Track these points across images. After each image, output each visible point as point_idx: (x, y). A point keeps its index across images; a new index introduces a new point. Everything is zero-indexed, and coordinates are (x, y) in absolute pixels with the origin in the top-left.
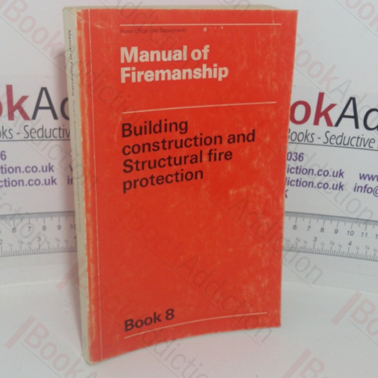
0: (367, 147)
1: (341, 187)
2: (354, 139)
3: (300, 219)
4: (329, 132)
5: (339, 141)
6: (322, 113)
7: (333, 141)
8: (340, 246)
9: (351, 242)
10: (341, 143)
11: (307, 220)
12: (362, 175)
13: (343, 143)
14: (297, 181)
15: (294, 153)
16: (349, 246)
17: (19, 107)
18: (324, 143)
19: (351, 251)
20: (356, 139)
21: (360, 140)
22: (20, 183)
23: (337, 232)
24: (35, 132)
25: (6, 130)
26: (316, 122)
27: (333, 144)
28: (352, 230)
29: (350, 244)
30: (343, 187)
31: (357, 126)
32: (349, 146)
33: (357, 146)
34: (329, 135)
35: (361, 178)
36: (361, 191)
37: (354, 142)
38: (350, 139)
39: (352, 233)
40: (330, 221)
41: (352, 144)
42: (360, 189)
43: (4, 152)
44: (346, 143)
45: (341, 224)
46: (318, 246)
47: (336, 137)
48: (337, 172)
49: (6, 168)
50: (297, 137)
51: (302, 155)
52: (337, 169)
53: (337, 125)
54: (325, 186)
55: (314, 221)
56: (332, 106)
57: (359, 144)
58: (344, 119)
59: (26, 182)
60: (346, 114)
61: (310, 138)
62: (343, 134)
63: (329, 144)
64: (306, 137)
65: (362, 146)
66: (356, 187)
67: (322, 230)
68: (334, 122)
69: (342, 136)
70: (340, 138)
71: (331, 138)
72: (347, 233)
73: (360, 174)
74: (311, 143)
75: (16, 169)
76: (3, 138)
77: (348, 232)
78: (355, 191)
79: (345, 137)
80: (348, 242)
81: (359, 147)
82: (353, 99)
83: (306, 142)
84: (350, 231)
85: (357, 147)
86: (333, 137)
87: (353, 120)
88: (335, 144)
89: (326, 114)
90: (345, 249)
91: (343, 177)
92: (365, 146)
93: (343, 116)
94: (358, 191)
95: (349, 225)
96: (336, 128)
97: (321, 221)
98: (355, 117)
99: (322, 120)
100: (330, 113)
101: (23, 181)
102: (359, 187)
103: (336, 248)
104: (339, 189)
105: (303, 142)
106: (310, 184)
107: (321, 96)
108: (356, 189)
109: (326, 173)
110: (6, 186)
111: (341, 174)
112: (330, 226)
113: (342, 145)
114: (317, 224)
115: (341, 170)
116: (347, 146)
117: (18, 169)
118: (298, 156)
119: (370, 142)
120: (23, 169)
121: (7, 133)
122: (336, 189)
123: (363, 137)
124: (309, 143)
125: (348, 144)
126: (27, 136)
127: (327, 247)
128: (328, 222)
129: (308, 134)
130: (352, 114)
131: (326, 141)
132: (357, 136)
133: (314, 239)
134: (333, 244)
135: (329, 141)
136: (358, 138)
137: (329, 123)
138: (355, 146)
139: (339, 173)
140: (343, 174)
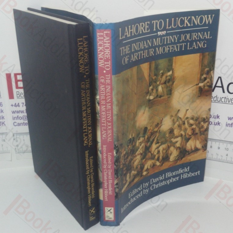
0: (230, 103)
2: (223, 98)
5: (215, 100)
7: (212, 99)
8: (222, 156)
9: (227, 154)
10: (216, 101)
12: (229, 118)
16: (227, 156)
19: (228, 159)
21: (226, 99)
23: (219, 148)
27: (212, 101)
28: (228, 147)
29: (227, 155)
30: (220, 124)
31: (224, 92)
32: (221, 102)
33: (225, 102)
35: (229, 119)
36: (230, 127)
37: (223, 100)
38: (221, 99)
39: (227, 149)
42: (229, 125)
44: (219, 100)
45: (221, 144)
48: (216, 116)
52: (216, 114)
54: (210, 123)
57: (226, 101)
58: (216, 88)
60: (217, 85)
62: (217, 95)
65: (228, 102)
66: (226, 124)
67: (211, 147)
69: (216, 97)
70: (215, 98)
72: (225, 149)
73: (228, 117)
77: (225, 148)
78: (226, 126)
79: (218, 97)
80: (226, 154)
81: (226, 103)
82: (220, 78)
84: (226, 148)
85: (225, 103)
86: (212, 97)
87: (221, 89)
90: (224, 158)
91: (219, 119)
92: (229, 102)
93: (215, 86)
94: (228, 126)
95: (225, 144)
98: (222, 87)
102: (228, 124)
103: (219, 157)
104: (218, 125)
108: (227, 125)
109: (210, 116)
111: (218, 117)
112: (215, 145)
113: (217, 101)
115: (218, 115)
116: (219, 102)
119: (232, 100)
122: (216, 125)
123: (228, 97)
125: (220, 101)
127: (215, 156)
128: (214, 143)
130: (220, 85)
133: (207, 152)
134: (218, 155)
136: (225, 98)
138: (224, 102)
139: (217, 116)
140: (219, 117)
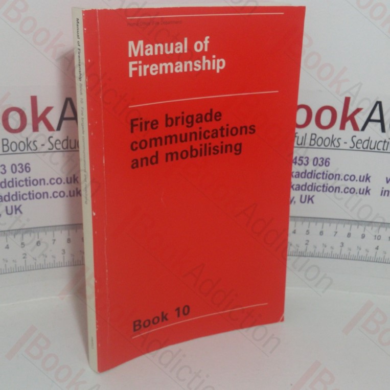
1: (368, 191)
2: (380, 143)
3: (326, 225)
4: (355, 136)
5: (365, 146)
6: (348, 118)
7: (360, 145)
8: (367, 251)
9: (378, 247)
10: (367, 147)
11: (334, 225)
13: (369, 147)
14: (324, 186)
15: (320, 159)
16: (376, 250)
17: (43, 118)
18: (350, 147)
19: (378, 256)
20: (383, 143)
21: (386, 144)
22: (44, 195)
23: (364, 236)
24: (60, 143)
25: (31, 142)
26: (343, 127)
27: (360, 148)
28: (379, 234)
29: (377, 248)
30: (370, 192)
31: (383, 130)
32: (376, 150)
33: (383, 149)
34: (355, 140)
35: (387, 182)
36: (388, 195)
37: (381, 146)
38: (377, 143)
39: (378, 238)
40: (356, 226)
41: (379, 148)
42: (387, 193)
43: (29, 164)
44: (372, 147)
45: (368, 228)
46: (345, 251)
47: (363, 141)
49: (30, 181)
50: (323, 142)
51: (328, 160)
52: (364, 174)
53: (363, 129)
54: (352, 191)
55: (340, 226)
56: (358, 110)
57: (385, 148)
58: (370, 124)
59: (50, 194)
60: (373, 118)
61: (336, 143)
62: (369, 138)
63: (355, 148)
64: (333, 142)
66: (382, 191)
67: (349, 235)
68: (360, 126)
69: (368, 140)
70: (367, 142)
71: (357, 143)
72: (374, 238)
73: (387, 178)
74: (337, 148)
75: (41, 181)
76: (28, 150)
77: (375, 236)
78: (381, 195)
79: (371, 141)
80: (376, 246)
81: (385, 151)
82: (379, 103)
83: (333, 147)
84: (377, 235)
85: (384, 151)
86: (360, 142)
87: (379, 124)
88: (362, 149)
89: (352, 118)
90: (372, 254)
91: (369, 181)
93: (369, 120)
94: (384, 195)
96: (362, 132)
97: (348, 226)
98: (381, 121)
99: (349, 124)
100: (357, 117)
101: (47, 193)
102: (385, 191)
103: (362, 253)
104: (366, 194)
105: (329, 147)
106: (336, 189)
107: (347, 100)
108: (384, 193)
109: (352, 178)
110: (30, 199)
111: (368, 179)
112: (357, 231)
113: (369, 149)
114: (343, 229)
115: (367, 175)
116: (373, 150)
117: (42, 182)
118: (324, 162)
120: (47, 181)
121: (31, 145)
122: (363, 193)
124: (336, 148)
125: (374, 148)
126: (51, 147)
127: (354, 252)
128: (354, 227)
129: (334, 138)
130: (378, 118)
131: (352, 145)
132: (383, 140)
133: (341, 245)
134: (360, 249)
135: (355, 146)
136: (385, 142)
137: (355, 128)
138: (382, 150)
139: (365, 177)
140: (370, 179)
